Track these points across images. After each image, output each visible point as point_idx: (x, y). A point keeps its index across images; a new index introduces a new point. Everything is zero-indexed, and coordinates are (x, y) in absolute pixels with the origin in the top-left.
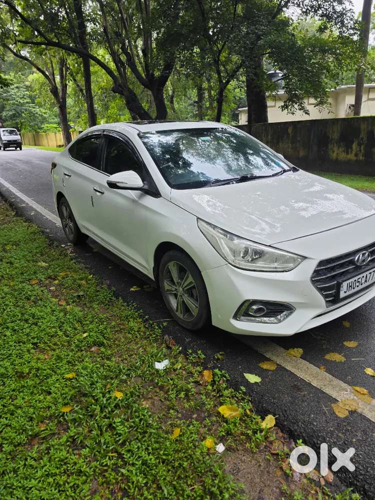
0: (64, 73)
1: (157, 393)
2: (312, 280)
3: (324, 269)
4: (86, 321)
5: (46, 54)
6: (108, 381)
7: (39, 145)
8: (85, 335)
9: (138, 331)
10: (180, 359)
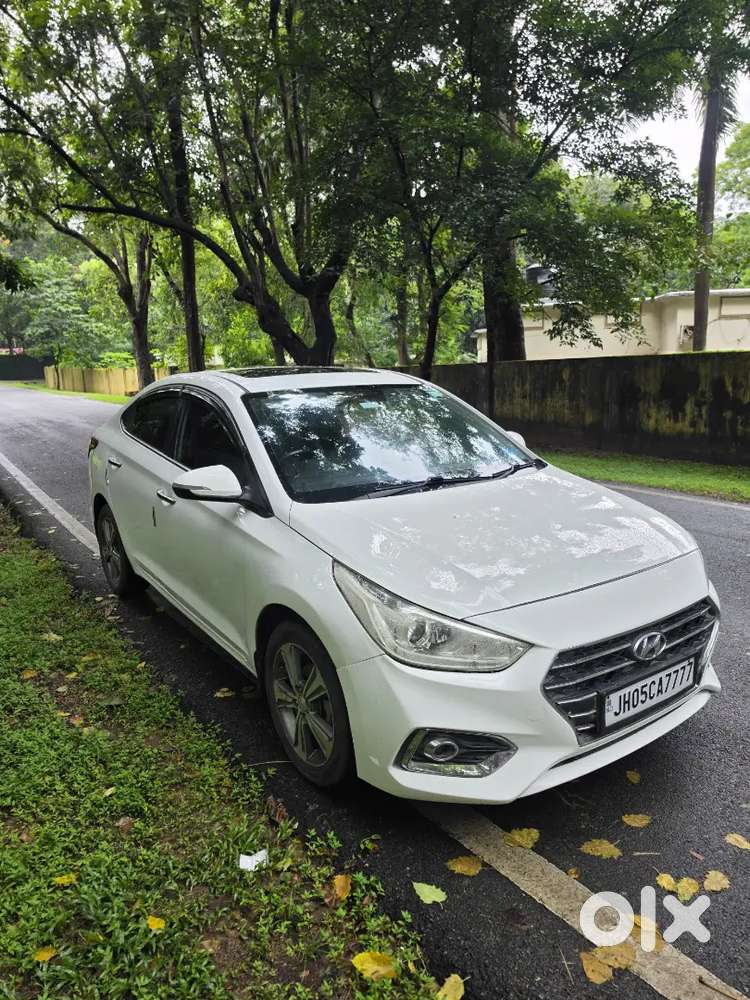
0: (147, 259)
1: (236, 921)
2: (544, 689)
3: (570, 667)
4: (115, 760)
5: (114, 227)
6: (139, 893)
7: (93, 392)
8: (108, 792)
9: (217, 786)
10: (291, 849)
